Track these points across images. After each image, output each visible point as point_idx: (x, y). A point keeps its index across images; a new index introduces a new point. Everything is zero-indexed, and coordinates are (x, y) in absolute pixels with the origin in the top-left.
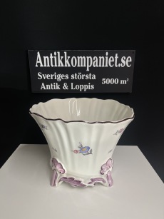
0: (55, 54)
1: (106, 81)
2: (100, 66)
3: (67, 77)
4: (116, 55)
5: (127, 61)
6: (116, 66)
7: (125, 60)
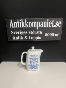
0: (20, 20)
1: (48, 35)
2: (44, 27)
3: (27, 33)
4: (53, 20)
5: (59, 24)
7: (58, 23)
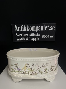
6: (48, 30)
